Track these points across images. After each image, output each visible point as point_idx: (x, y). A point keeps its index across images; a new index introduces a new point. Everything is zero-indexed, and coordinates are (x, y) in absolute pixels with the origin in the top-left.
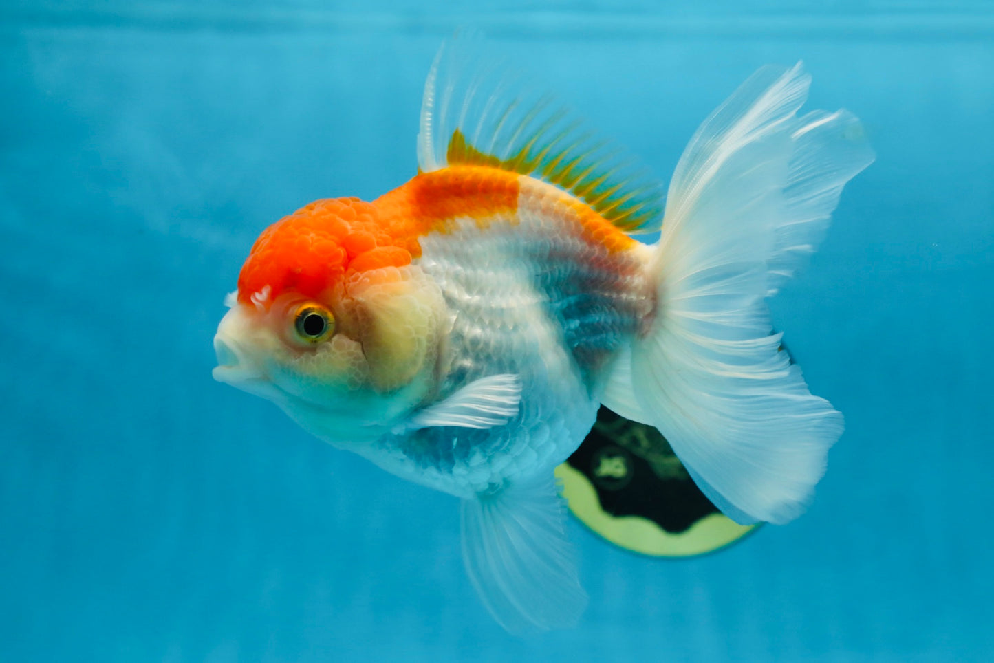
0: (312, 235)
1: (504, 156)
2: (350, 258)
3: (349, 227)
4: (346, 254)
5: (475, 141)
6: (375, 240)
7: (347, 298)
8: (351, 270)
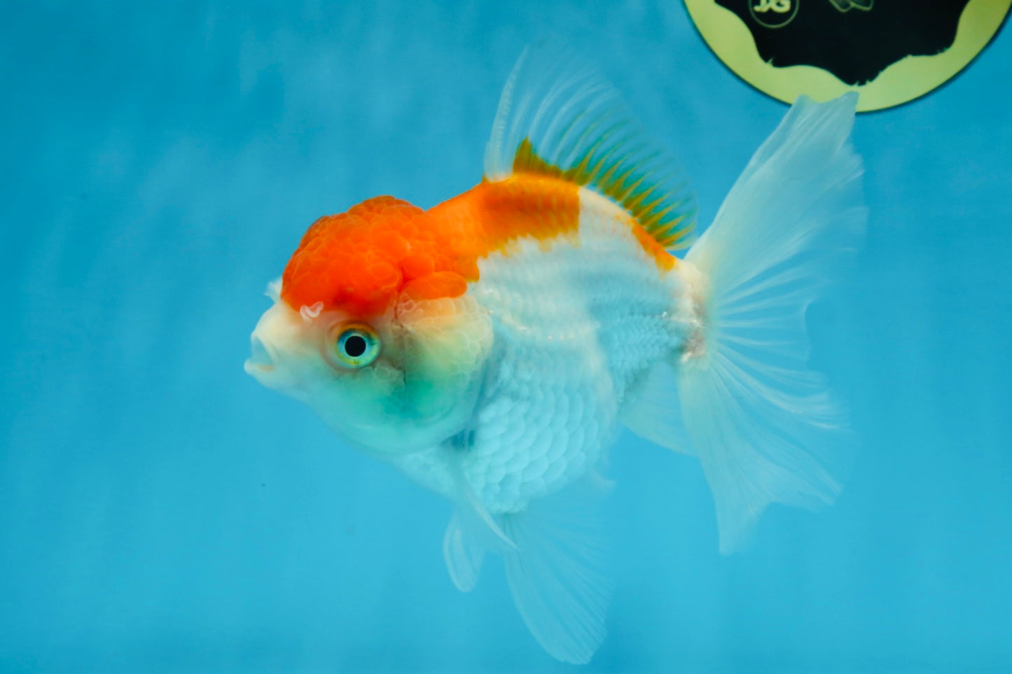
0: (370, 252)
1: (565, 167)
2: (406, 280)
3: (409, 247)
4: (402, 277)
5: (542, 151)
6: (433, 263)
7: (397, 325)
8: (404, 294)
